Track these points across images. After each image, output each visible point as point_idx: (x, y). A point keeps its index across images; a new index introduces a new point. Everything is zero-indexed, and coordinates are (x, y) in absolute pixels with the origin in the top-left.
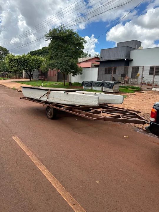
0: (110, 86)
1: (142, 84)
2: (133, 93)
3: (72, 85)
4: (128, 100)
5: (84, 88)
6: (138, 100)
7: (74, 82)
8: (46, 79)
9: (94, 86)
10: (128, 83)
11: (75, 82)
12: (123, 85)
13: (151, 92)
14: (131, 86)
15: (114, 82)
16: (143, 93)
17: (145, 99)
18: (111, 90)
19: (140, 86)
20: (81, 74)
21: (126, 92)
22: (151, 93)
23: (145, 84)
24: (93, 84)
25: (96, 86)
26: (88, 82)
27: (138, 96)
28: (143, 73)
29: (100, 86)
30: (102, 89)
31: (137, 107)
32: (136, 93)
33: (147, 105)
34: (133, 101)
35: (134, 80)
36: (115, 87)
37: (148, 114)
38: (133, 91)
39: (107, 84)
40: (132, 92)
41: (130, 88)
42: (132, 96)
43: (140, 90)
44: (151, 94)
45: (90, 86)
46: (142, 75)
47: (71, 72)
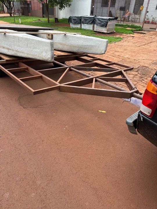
0: (103, 23)
1: (145, 22)
2: (131, 35)
3: (58, 22)
4: (123, 44)
5: (71, 26)
6: (136, 44)
7: (62, 18)
8: (29, 14)
9: (83, 23)
10: (128, 21)
11: (64, 18)
12: (122, 23)
13: (154, 32)
14: (130, 24)
15: (108, 18)
16: (144, 35)
17: (145, 44)
18: (104, 30)
19: (142, 24)
20: (70, 5)
21: (123, 33)
22: (154, 34)
23: (148, 22)
24: (82, 20)
25: (85, 23)
26: (76, 17)
27: (136, 39)
28: (148, 6)
29: (91, 24)
30: (94, 27)
31: (132, 56)
32: (136, 35)
33: (146, 53)
34: (129, 46)
35: (136, 16)
36: (110, 25)
37: (145, 68)
38: (132, 31)
39: (100, 21)
40: (130, 33)
41: (129, 27)
42: (130, 38)
43: (142, 31)
44: (153, 37)
45: (78, 24)
46: (147, 8)
47: (58, 3)
